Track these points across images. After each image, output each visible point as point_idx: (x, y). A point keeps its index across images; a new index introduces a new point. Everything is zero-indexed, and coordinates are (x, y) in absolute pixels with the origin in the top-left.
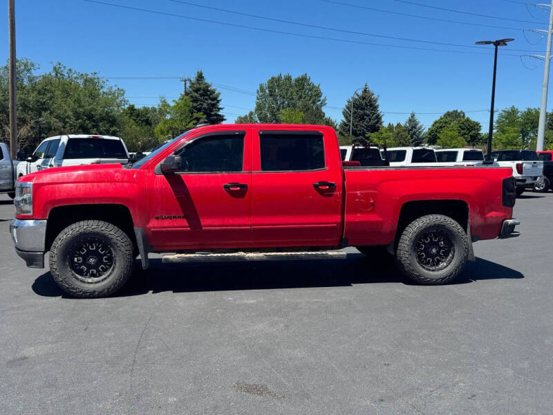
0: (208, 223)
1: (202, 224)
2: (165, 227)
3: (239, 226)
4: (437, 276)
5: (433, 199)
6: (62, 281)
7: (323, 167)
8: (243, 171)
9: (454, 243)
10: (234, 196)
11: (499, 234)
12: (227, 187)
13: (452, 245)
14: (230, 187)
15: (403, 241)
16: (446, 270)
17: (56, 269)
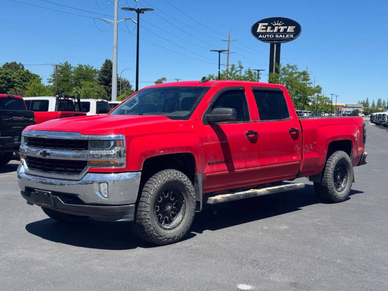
0: (239, 167)
1: (235, 167)
2: (214, 172)
3: (254, 167)
4: (342, 195)
5: (340, 139)
6: (153, 230)
7: (289, 117)
8: (251, 121)
9: (348, 170)
10: (251, 142)
11: (360, 163)
12: (247, 134)
13: (346, 172)
14: (249, 134)
15: (328, 171)
16: (345, 190)
17: (149, 219)
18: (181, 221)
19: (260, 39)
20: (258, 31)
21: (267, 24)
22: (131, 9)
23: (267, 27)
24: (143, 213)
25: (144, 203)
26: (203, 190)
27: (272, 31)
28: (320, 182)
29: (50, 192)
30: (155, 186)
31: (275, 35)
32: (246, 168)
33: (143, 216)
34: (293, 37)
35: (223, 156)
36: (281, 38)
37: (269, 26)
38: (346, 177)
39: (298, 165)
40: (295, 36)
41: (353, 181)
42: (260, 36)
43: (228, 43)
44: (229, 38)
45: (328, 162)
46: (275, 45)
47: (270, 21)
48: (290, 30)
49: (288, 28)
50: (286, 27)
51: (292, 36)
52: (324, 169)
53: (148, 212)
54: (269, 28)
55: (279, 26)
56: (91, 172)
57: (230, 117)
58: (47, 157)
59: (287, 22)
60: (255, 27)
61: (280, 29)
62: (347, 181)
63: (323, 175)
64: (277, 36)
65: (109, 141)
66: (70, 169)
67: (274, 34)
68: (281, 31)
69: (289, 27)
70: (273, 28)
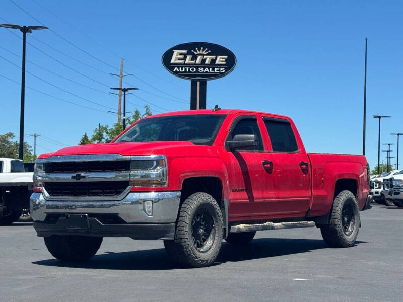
0: (258, 197)
1: (255, 197)
2: (237, 200)
4: (350, 239)
5: (347, 177)
6: (190, 251)
7: (297, 150)
8: (265, 151)
9: (355, 212)
10: (267, 172)
11: (365, 207)
12: (264, 164)
13: (353, 215)
14: (265, 164)
15: (336, 212)
16: (352, 234)
17: (187, 239)
18: (211, 246)
19: (176, 73)
20: (173, 61)
21: (185, 52)
22: (14, 27)
23: (185, 56)
24: (183, 233)
25: (183, 223)
26: (229, 217)
27: (193, 62)
28: (328, 223)
29: (86, 215)
30: (192, 207)
31: (197, 68)
32: (263, 198)
33: (182, 236)
34: (224, 71)
35: (244, 184)
36: (206, 72)
37: (188, 54)
38: (353, 220)
39: (308, 201)
40: (227, 69)
41: (360, 226)
42: (176, 69)
43: (119, 78)
44: (122, 71)
45: (335, 202)
46: (199, 83)
47: (190, 48)
48: (219, 61)
49: (216, 58)
50: (213, 57)
51: (222, 70)
52: (332, 210)
53: (187, 231)
54: (189, 57)
55: (203, 55)
56: (134, 191)
57: (253, 142)
58: (82, 180)
59: (216, 50)
60: (168, 55)
61: (205, 59)
62: (354, 224)
63: (331, 216)
64: (201, 70)
65: (152, 161)
66: (108, 191)
67: (197, 66)
68: (207, 62)
69: (219, 57)
70: (195, 58)
